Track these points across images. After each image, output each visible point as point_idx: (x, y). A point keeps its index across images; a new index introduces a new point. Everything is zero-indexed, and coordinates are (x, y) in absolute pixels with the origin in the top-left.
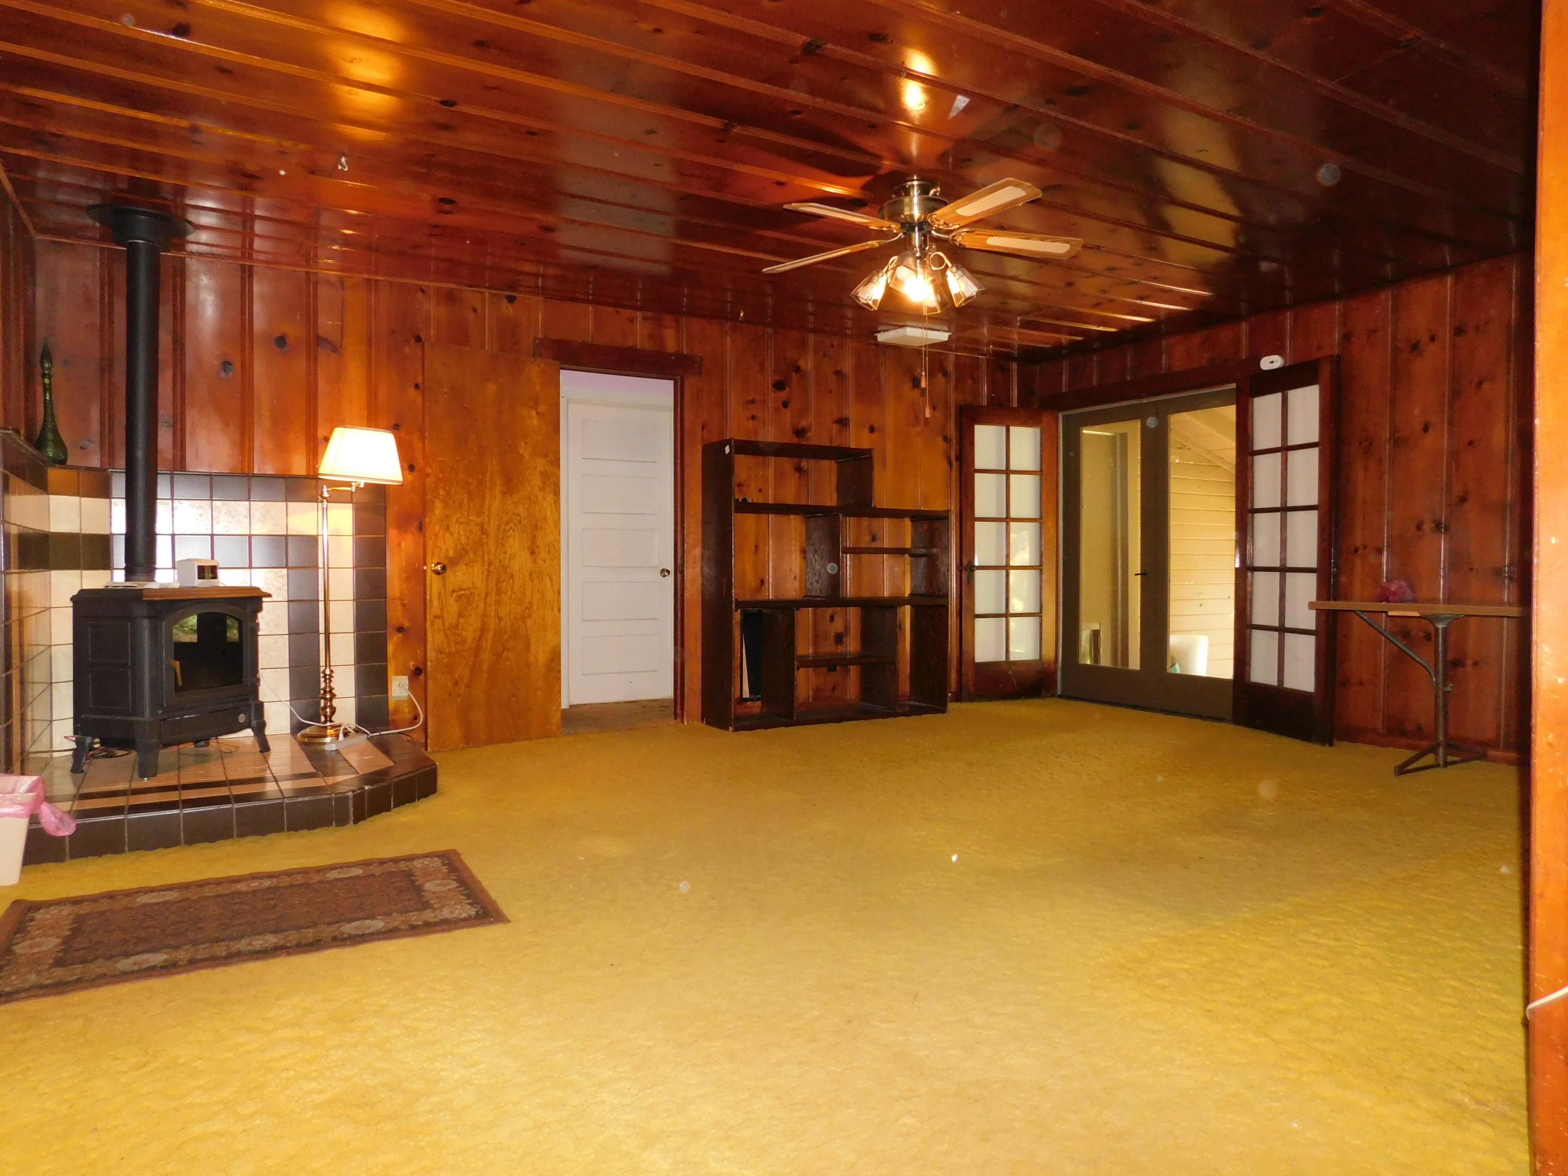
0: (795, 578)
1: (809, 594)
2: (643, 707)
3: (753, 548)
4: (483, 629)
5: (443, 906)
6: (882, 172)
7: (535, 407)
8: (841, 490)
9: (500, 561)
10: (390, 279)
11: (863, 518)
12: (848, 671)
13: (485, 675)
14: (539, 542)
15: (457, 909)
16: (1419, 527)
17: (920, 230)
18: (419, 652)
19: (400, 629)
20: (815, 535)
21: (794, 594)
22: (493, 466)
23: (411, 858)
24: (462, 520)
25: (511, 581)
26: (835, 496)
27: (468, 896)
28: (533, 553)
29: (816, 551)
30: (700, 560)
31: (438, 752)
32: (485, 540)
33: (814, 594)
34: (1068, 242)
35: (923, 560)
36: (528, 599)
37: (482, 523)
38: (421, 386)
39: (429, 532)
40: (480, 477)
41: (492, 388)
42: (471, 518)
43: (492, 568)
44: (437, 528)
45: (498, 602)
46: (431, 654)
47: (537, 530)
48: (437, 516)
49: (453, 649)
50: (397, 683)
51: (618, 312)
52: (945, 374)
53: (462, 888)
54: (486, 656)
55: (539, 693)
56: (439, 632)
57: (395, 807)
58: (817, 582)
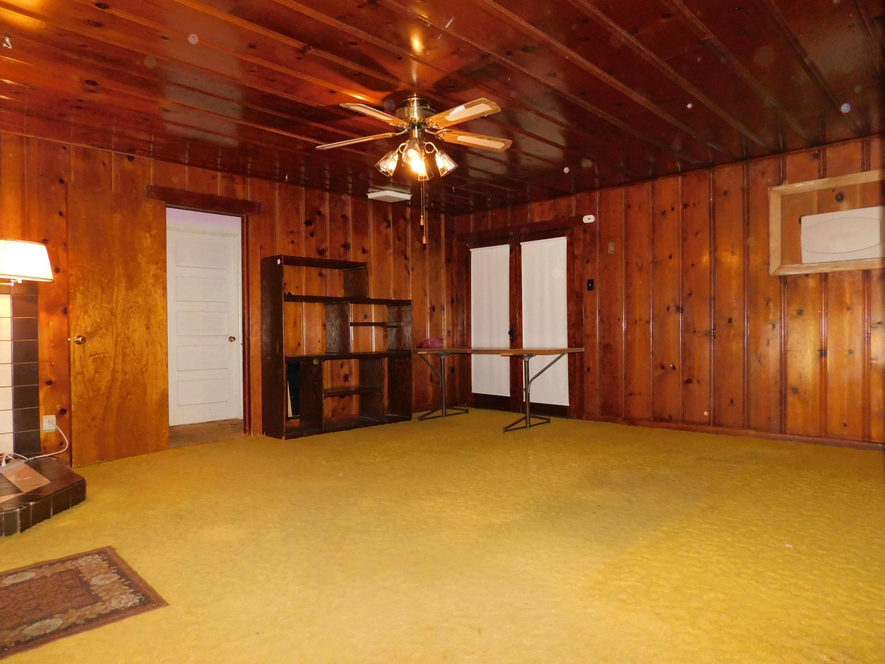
0: (319, 342)
1: (328, 351)
2: (219, 425)
3: (293, 323)
4: (113, 380)
5: (111, 598)
6: (398, 90)
7: (149, 231)
8: (346, 287)
9: (125, 334)
10: (39, 138)
11: (359, 305)
12: (352, 397)
13: (115, 412)
14: (153, 321)
15: (123, 599)
16: (668, 309)
17: (418, 128)
18: (64, 398)
19: (49, 383)
20: (332, 316)
21: (319, 351)
22: (119, 270)
23: (75, 558)
24: (97, 306)
25: (133, 347)
26: (343, 291)
27: (130, 586)
28: (148, 328)
29: (332, 325)
30: (260, 332)
31: (80, 467)
32: (114, 320)
33: (331, 351)
34: (503, 142)
35: (395, 329)
36: (145, 359)
37: (111, 309)
38: (64, 214)
39: (71, 315)
40: (110, 277)
41: (118, 217)
42: (104, 305)
43: (119, 339)
44: (79, 312)
45: (124, 362)
46: (74, 399)
47: (150, 313)
48: (78, 304)
49: (91, 395)
50: (47, 420)
51: (205, 172)
52: (405, 220)
53: (124, 580)
54: (115, 398)
55: (154, 421)
56: (81, 384)
57: (54, 514)
58: (334, 344)
